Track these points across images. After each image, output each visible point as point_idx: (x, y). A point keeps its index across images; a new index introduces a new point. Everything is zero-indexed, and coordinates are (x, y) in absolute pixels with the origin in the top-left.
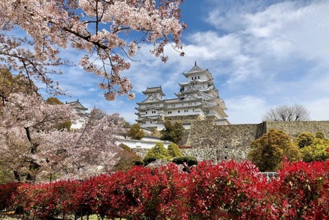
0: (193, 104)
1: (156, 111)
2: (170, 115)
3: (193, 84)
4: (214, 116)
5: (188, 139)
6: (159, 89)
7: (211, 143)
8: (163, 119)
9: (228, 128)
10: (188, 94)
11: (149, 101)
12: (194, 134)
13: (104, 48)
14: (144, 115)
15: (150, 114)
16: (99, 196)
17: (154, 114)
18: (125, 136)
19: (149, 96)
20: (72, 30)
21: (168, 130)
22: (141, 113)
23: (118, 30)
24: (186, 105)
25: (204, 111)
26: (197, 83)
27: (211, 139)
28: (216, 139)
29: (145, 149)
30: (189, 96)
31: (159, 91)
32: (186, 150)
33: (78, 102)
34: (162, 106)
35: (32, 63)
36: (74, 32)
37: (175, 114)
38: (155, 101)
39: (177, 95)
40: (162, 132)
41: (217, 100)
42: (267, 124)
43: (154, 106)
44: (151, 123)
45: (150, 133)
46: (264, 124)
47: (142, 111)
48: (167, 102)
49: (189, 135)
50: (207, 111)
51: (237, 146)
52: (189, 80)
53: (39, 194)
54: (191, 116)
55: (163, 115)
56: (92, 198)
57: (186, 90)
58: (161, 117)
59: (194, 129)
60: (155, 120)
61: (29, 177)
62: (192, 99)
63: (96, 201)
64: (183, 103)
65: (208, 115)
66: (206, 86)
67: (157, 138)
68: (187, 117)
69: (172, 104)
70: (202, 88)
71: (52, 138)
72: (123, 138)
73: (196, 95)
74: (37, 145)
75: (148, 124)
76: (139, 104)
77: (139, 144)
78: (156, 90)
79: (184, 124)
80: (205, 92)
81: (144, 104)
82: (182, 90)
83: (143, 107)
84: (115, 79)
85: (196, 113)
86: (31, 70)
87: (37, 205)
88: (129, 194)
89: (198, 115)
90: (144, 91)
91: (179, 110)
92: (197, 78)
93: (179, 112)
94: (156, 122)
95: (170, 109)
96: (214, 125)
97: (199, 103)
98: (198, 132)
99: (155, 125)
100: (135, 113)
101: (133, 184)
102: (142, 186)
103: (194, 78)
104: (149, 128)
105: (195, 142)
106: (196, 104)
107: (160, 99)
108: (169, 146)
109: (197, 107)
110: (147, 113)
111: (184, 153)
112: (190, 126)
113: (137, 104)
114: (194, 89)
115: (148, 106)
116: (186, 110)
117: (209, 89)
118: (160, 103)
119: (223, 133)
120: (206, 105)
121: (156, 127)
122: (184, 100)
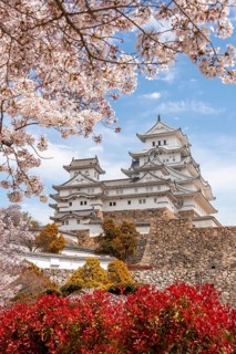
0: (155, 190)
1: (89, 202)
2: (113, 209)
3: (155, 153)
4: (192, 212)
5: (145, 253)
6: (94, 162)
7: (186, 260)
8: (101, 215)
9: (215, 233)
10: (147, 170)
11: (75, 183)
12: (156, 243)
14: (65, 208)
15: (76, 206)
17: (84, 207)
18: (29, 244)
19: (76, 174)
21: (109, 236)
22: (60, 205)
24: (142, 191)
25: (174, 202)
26: (161, 152)
27: (187, 252)
28: (195, 253)
29: (66, 271)
30: (148, 175)
31: (94, 165)
32: (142, 273)
34: (98, 191)
37: (122, 206)
38: (86, 182)
39: (126, 173)
40: (98, 239)
41: (198, 183)
43: (85, 191)
44: (78, 222)
45: (76, 240)
47: (61, 200)
48: (107, 184)
49: (148, 245)
50: (179, 201)
51: (233, 266)
52: (148, 146)
54: (149, 210)
55: (101, 208)
57: (142, 163)
58: (97, 212)
59: (157, 235)
60: (85, 218)
62: (153, 179)
64: (136, 187)
65: (182, 209)
66: (178, 158)
67: (88, 251)
68: (145, 213)
69: (117, 188)
70: (171, 160)
72: (27, 250)
73: (159, 173)
75: (73, 225)
76: (58, 189)
77: (55, 261)
78: (87, 163)
79: (138, 225)
80: (176, 168)
81: (66, 188)
82: (135, 163)
83: (64, 194)
85: (161, 206)
89: (164, 209)
91: (129, 198)
92: (162, 143)
93: (129, 203)
94: (88, 221)
95: (113, 198)
96: (191, 227)
97: (164, 189)
98: (163, 239)
99: (86, 227)
100: (50, 205)
101: (42, 322)
102: (55, 325)
103: (157, 144)
104: (75, 231)
105: (159, 258)
106: (159, 188)
107: (95, 179)
108: (110, 265)
109: (162, 195)
110: (71, 204)
111: (136, 278)
112: (149, 228)
113: (54, 187)
114: (157, 163)
115: (74, 191)
116: (142, 199)
117: (183, 163)
118: (96, 186)
119: (207, 242)
120: (178, 191)
121: (88, 230)
122: (139, 182)
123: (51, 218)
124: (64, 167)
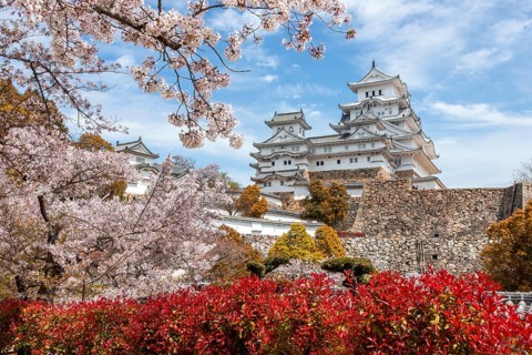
0: (368, 147)
1: (293, 161)
2: (320, 169)
3: (368, 105)
4: (412, 172)
5: (357, 218)
6: (299, 116)
7: (404, 227)
8: (307, 176)
9: (440, 196)
10: (359, 125)
11: (278, 141)
12: (370, 207)
13: (176, 47)
14: (267, 168)
15: (279, 166)
16: (173, 333)
17: (288, 167)
18: (229, 208)
19: (279, 130)
20: (113, 11)
21: (316, 199)
22: (261, 165)
23: (201, 10)
24: (353, 148)
25: (390, 161)
26: (376, 104)
27: (405, 218)
28: (415, 219)
29: (269, 237)
30: (361, 131)
31: (299, 120)
32: (354, 241)
33: (139, 142)
34: (303, 149)
35: (48, 71)
36: (116, 17)
37: (331, 166)
38: (290, 139)
39: (335, 129)
40: (304, 202)
41: (419, 139)
42: (524, 188)
43: (289, 149)
44: (282, 184)
45: (280, 204)
46: (518, 187)
47: (263, 159)
48: (314, 142)
49: (360, 210)
50: (396, 160)
51: (460, 234)
52: (361, 97)
53: (61, 325)
54: (362, 170)
55: (307, 168)
56: (160, 338)
57: (353, 117)
58: (302, 172)
59: (370, 198)
60: (289, 179)
61: (43, 290)
62: (366, 135)
63: (168, 343)
64: (347, 144)
65: (400, 169)
66: (395, 110)
67: (293, 215)
68: (357, 173)
69: (321, 146)
70: (387, 113)
71: (87, 214)
72: (226, 213)
73: (373, 129)
74: (58, 229)
75: (276, 187)
76: (259, 147)
77: (257, 227)
78: (291, 118)
79: (349, 187)
80: (393, 123)
81: (268, 146)
82: (346, 116)
83: (266, 153)
84: (200, 107)
85: (375, 165)
86: (48, 84)
87: (56, 345)
88: (231, 333)
89: (379, 169)
90: (270, 120)
91: (339, 158)
92: (377, 93)
93: (339, 162)
94: (292, 183)
95: (321, 156)
96: (410, 189)
97: (379, 146)
98: (378, 203)
99: (290, 189)
100: (251, 165)
101: (240, 313)
102: (257, 318)
103: (371, 94)
104: (278, 194)
105: (373, 224)
106: (373, 145)
107: (300, 135)
108: (318, 232)
109: (376, 153)
110: (273, 164)
111: (348, 246)
112: (361, 191)
113: (255, 145)
114: (370, 116)
115: (277, 150)
116: (354, 158)
117: (401, 116)
118: (301, 144)
119: (429, 206)
120: (395, 148)
121: (292, 193)
122: (350, 138)
123: (252, 179)
124: (266, 123)
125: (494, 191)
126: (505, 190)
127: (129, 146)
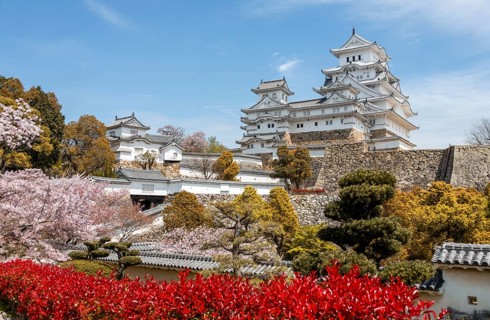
0: (342, 110)
1: (275, 124)
2: (300, 130)
3: (347, 70)
5: (319, 177)
6: (281, 83)
8: (288, 137)
10: (335, 91)
11: (263, 107)
12: (330, 167)
14: (253, 131)
15: (264, 128)
17: (271, 130)
19: (264, 97)
21: (284, 162)
22: (249, 128)
24: (329, 112)
25: (364, 122)
26: (355, 69)
30: (335, 96)
31: (282, 87)
32: (309, 197)
33: (133, 117)
34: (285, 113)
37: (309, 127)
38: (272, 105)
39: (318, 93)
41: (391, 100)
42: (456, 150)
43: (272, 115)
44: (263, 146)
45: (260, 163)
46: (452, 149)
47: (250, 123)
48: (294, 106)
49: (322, 169)
52: (343, 62)
54: (336, 131)
55: (288, 130)
57: (334, 80)
58: (282, 135)
59: (331, 159)
60: (269, 141)
62: (340, 100)
64: (323, 108)
65: (374, 128)
66: (373, 73)
69: (300, 110)
70: (365, 77)
73: (348, 94)
75: (258, 149)
76: (247, 112)
77: (225, 188)
78: (274, 85)
80: (368, 86)
81: (253, 112)
82: (328, 81)
83: (253, 117)
85: (347, 127)
89: (351, 130)
90: (255, 88)
91: (316, 120)
92: (357, 58)
93: (316, 124)
94: (272, 144)
95: (301, 119)
96: (365, 151)
97: (352, 109)
98: (337, 164)
99: (269, 151)
100: (242, 128)
103: (351, 59)
104: (259, 155)
105: (332, 182)
106: (346, 109)
107: (283, 101)
108: (272, 192)
109: (349, 115)
110: (259, 127)
111: (303, 202)
112: (323, 152)
113: (242, 111)
114: (347, 82)
115: (262, 114)
116: (329, 120)
117: (376, 80)
118: (282, 109)
119: (380, 166)
120: (370, 110)
121: (271, 154)
122: (326, 103)
123: (237, 142)
124: (252, 90)
125: (435, 152)
126: (444, 151)
127: (124, 121)
